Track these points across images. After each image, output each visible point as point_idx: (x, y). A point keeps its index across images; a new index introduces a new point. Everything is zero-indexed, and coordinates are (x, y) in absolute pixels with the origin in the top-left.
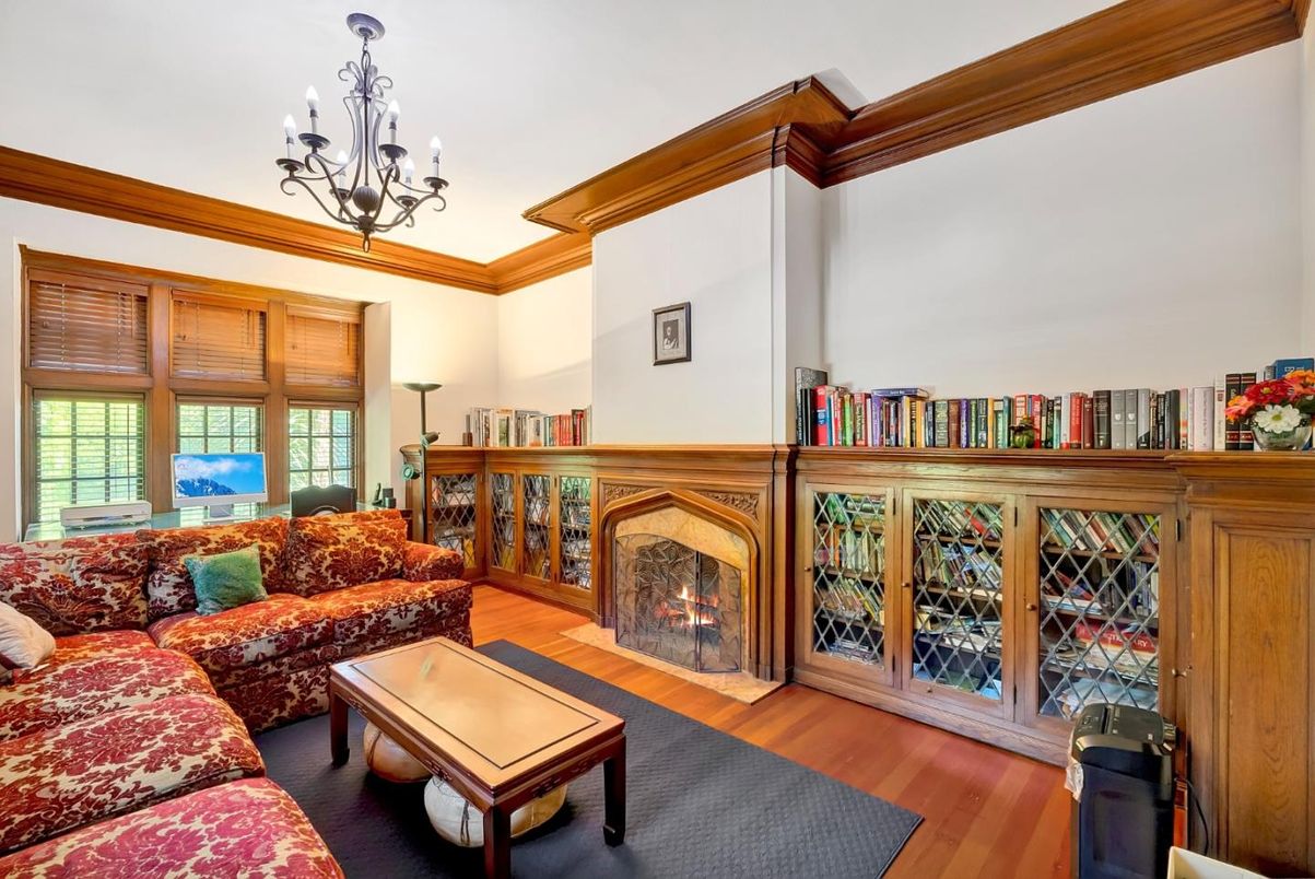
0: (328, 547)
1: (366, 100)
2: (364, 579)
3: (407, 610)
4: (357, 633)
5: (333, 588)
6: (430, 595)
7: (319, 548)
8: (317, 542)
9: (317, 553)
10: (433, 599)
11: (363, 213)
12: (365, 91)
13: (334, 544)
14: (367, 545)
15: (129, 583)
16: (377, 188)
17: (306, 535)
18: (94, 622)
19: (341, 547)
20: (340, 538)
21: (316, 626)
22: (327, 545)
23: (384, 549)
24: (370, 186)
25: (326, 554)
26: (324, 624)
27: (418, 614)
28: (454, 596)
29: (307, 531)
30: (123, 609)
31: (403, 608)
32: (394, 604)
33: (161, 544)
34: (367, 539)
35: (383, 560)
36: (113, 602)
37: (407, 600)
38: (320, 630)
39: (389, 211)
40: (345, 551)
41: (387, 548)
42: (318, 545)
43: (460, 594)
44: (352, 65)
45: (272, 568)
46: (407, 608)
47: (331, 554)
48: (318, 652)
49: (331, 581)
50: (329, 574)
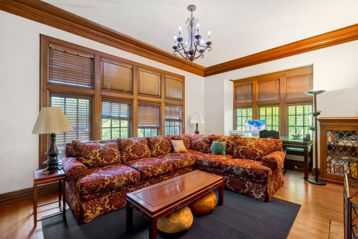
0: (242, 146)
1: (192, 26)
2: (251, 158)
3: (239, 169)
4: (225, 169)
5: (241, 158)
6: (249, 167)
7: (239, 146)
8: (240, 144)
9: (239, 147)
10: (249, 169)
11: (191, 56)
12: (191, 25)
13: (245, 145)
14: (255, 148)
15: (208, 144)
16: (194, 48)
17: (237, 141)
18: (201, 150)
19: (246, 147)
20: (247, 144)
21: (217, 163)
22: (242, 145)
23: (259, 151)
24: (193, 48)
25: (241, 148)
26: (218, 163)
27: (242, 172)
28: (258, 172)
29: (238, 140)
30: (206, 149)
31: (238, 168)
32: (236, 166)
33: (213, 138)
34: (255, 146)
35: (258, 154)
36: (204, 147)
37: (241, 166)
38: (217, 164)
39: (197, 54)
40: (247, 148)
41: (261, 151)
42: (240, 145)
43: (260, 172)
44: (189, 19)
45: (230, 148)
46: (239, 168)
47: (242, 148)
48: (218, 170)
49: (241, 156)
50: (241, 153)
